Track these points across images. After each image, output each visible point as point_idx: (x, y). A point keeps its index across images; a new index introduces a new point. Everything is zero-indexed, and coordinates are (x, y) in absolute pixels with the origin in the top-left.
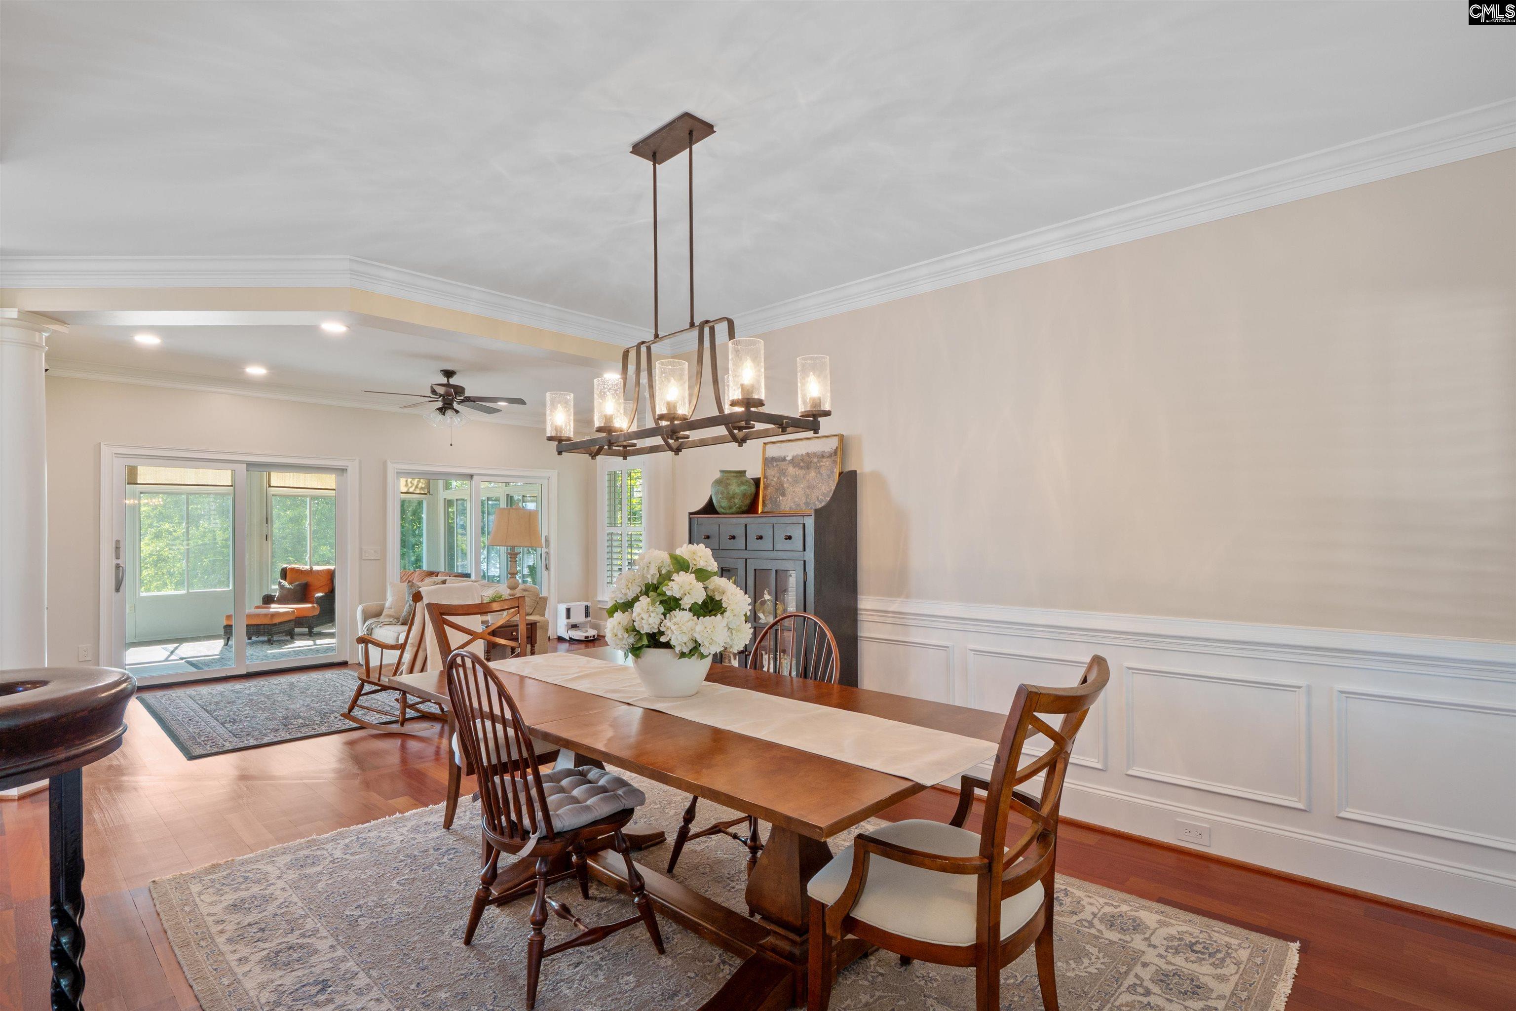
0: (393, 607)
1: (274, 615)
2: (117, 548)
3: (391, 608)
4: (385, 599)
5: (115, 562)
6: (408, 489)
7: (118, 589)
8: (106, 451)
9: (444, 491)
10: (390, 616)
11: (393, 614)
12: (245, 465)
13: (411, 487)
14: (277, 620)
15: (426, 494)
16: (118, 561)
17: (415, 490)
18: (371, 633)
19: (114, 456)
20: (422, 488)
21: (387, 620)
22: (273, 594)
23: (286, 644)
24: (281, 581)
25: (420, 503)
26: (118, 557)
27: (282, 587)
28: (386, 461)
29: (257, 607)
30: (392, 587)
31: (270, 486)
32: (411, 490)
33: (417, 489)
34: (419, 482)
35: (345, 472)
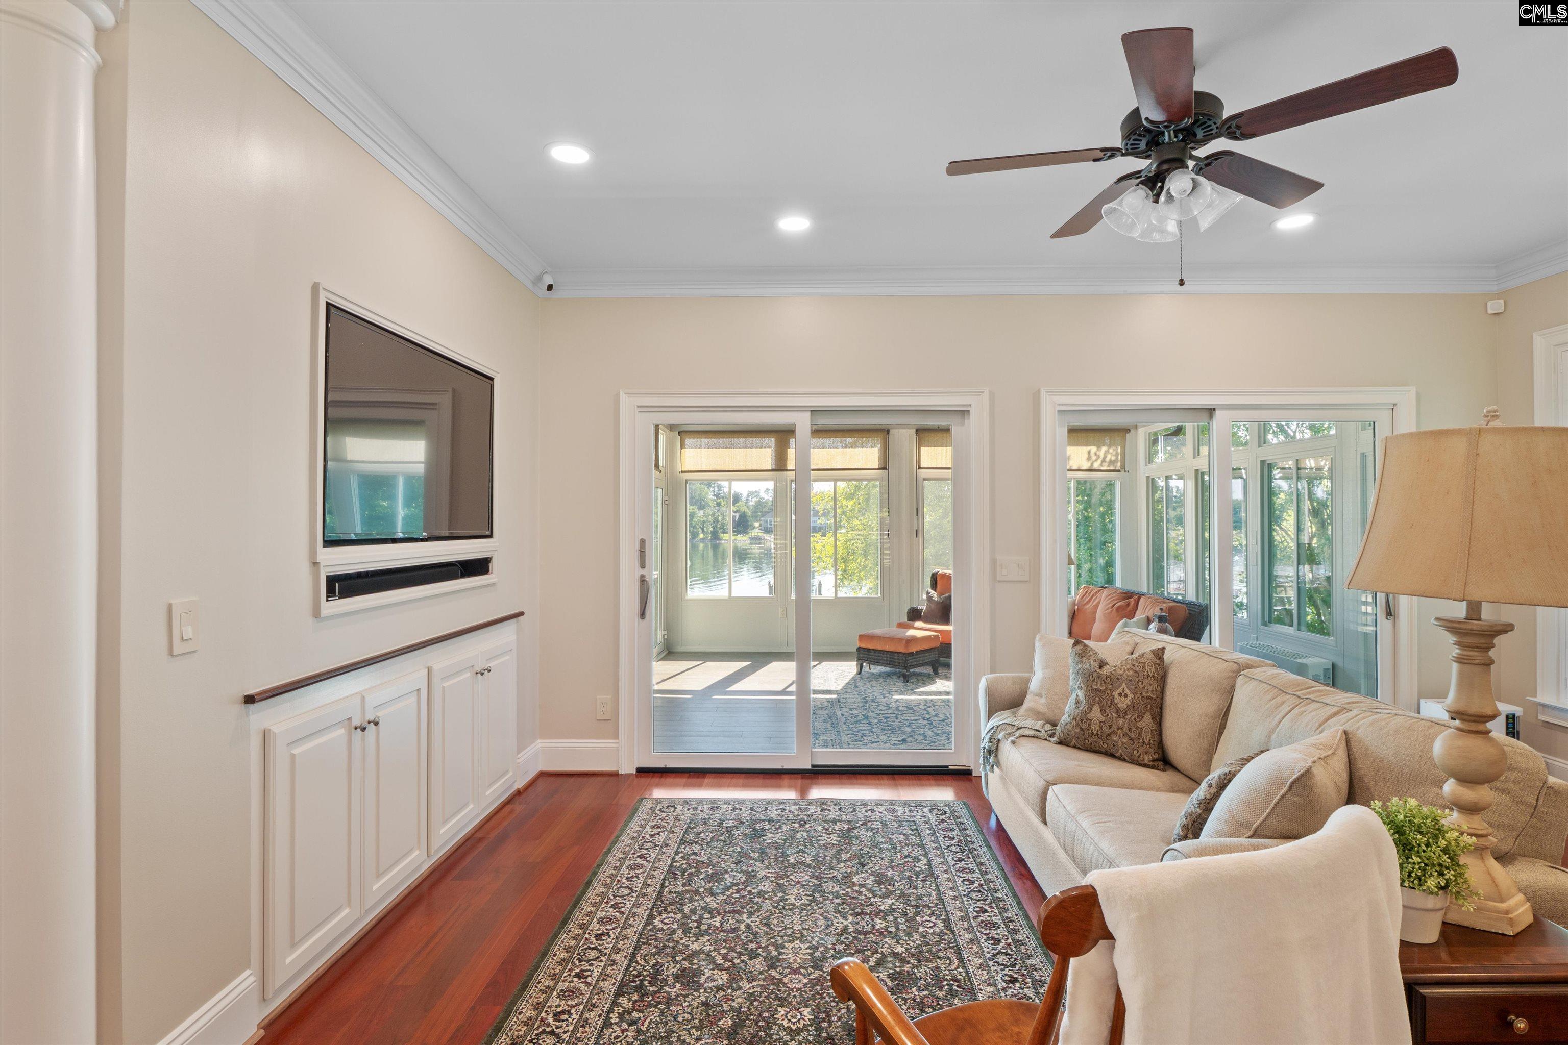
0: (1043, 693)
1: (914, 639)
2: (642, 553)
3: (1039, 695)
4: (1031, 670)
5: (639, 572)
6: (1092, 464)
7: (643, 615)
8: (627, 404)
9: (1146, 465)
10: (1037, 715)
11: (1043, 709)
12: (809, 413)
13: (1096, 460)
14: (913, 649)
15: (1119, 471)
16: (643, 572)
17: (1101, 465)
18: (997, 749)
19: (637, 410)
20: (1112, 462)
21: (1029, 723)
22: (920, 607)
23: (924, 684)
24: (930, 590)
25: (1110, 485)
26: (643, 566)
27: (930, 598)
28: (1039, 391)
29: (901, 625)
30: (1044, 646)
31: (920, 468)
32: (1096, 465)
33: (1104, 464)
34: (1107, 452)
35: (966, 416)
